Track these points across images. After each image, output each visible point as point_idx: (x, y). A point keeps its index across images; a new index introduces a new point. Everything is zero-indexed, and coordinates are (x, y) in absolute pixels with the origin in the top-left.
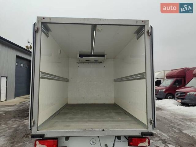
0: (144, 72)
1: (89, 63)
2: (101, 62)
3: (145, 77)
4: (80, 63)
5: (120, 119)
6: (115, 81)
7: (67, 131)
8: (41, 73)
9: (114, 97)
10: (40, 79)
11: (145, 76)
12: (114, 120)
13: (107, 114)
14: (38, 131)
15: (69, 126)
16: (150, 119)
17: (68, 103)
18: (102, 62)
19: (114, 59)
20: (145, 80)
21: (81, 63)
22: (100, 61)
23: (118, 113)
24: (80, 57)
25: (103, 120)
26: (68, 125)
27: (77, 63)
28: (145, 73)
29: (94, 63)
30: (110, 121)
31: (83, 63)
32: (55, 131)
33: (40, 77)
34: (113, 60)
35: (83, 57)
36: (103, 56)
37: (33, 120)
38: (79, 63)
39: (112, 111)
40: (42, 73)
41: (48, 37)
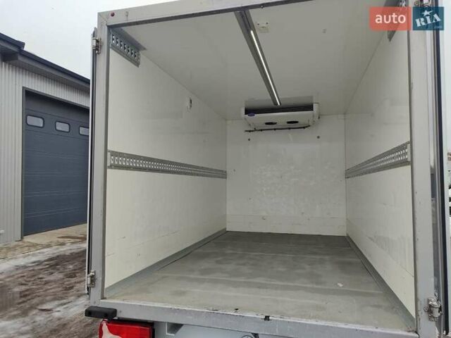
0: (407, 143)
1: (275, 129)
2: (309, 126)
4: (253, 131)
5: (341, 285)
7: (168, 309)
8: (109, 154)
9: (347, 219)
10: (108, 170)
11: (409, 153)
12: (319, 287)
13: (307, 267)
14: (103, 298)
15: (182, 293)
17: (227, 230)
18: (310, 124)
19: (345, 114)
20: (410, 167)
21: (255, 130)
22: (302, 121)
23: (344, 267)
24: (247, 116)
25: (285, 283)
26: (182, 289)
27: (246, 131)
28: (409, 146)
29: (289, 129)
30: (305, 289)
31: (261, 130)
32: (141, 303)
33: (108, 165)
34: (342, 117)
35: (256, 115)
36: (309, 107)
37: (92, 271)
38: (250, 131)
39: (327, 257)
40: (114, 154)
41: (137, 64)
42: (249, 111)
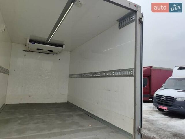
0: (132, 69)
1: (40, 52)
2: (57, 54)
3: (134, 75)
4: (28, 51)
5: (91, 126)
6: (71, 76)
9: (68, 95)
11: (133, 73)
16: (138, 127)
21: (30, 51)
22: (55, 51)
27: (24, 51)
28: (134, 70)
29: (47, 54)
31: (33, 52)
34: (69, 52)
36: (62, 46)
38: (26, 51)
42: (32, 41)
